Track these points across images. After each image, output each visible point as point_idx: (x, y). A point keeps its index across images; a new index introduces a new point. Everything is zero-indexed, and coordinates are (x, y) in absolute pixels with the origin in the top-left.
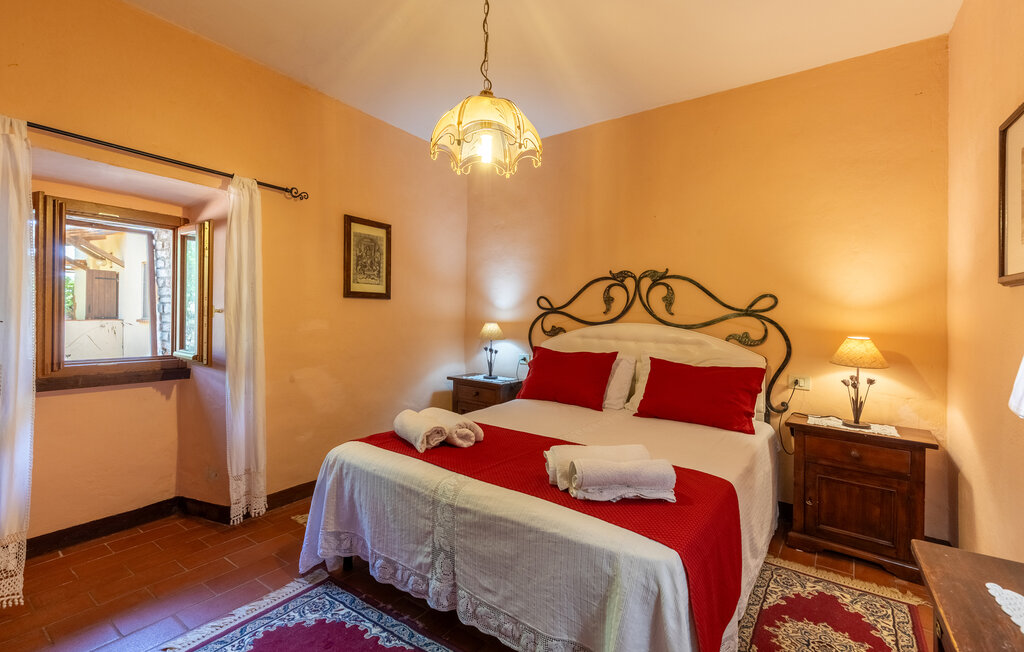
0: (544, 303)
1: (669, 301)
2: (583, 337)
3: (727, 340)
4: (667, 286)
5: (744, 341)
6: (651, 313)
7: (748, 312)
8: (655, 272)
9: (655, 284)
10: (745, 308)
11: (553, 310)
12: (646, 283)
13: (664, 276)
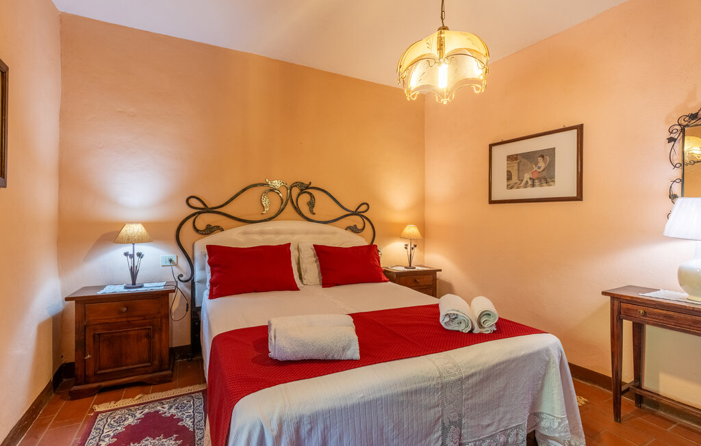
0: (194, 202)
1: (311, 204)
2: (245, 233)
3: (346, 229)
4: (310, 194)
5: (354, 229)
6: (300, 213)
7: (355, 213)
8: (302, 183)
9: (302, 192)
10: (354, 210)
11: (206, 210)
12: (296, 191)
13: (307, 188)
